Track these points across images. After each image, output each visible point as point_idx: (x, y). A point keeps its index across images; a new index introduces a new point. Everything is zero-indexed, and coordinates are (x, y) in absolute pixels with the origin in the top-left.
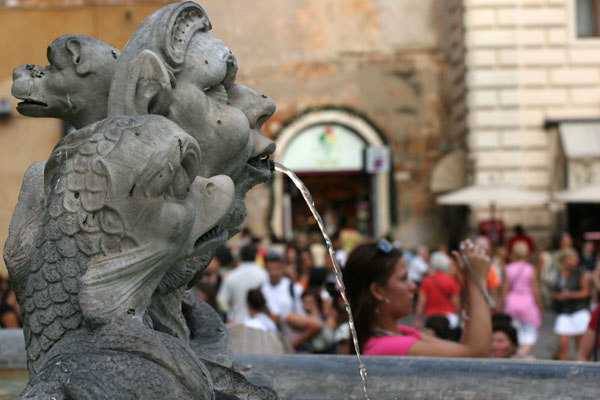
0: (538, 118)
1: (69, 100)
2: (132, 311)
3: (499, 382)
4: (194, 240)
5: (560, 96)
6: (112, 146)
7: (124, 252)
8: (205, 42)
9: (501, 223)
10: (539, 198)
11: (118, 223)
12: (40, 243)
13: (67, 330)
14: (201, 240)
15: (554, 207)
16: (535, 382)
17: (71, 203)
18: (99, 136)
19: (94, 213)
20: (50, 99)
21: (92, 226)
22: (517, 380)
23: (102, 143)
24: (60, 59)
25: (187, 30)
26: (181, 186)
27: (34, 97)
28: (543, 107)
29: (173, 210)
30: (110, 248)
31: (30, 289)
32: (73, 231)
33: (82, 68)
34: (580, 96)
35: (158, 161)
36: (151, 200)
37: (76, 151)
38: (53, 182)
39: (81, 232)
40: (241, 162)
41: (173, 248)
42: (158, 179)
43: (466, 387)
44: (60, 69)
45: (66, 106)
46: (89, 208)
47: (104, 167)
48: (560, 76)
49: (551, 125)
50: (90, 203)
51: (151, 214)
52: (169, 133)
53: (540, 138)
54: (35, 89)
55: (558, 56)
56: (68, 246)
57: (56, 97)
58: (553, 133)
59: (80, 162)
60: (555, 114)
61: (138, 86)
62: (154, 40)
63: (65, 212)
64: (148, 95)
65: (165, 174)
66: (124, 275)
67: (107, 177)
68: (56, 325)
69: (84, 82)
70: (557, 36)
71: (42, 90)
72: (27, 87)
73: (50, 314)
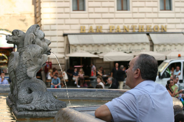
0: (61, 33)
1: (16, 41)
2: (34, 76)
3: (82, 93)
4: (42, 65)
5: (67, 27)
6: (30, 49)
7: (33, 67)
8: (40, 31)
9: (51, 62)
10: (62, 56)
11: (32, 62)
12: (19, 65)
13: (24, 79)
14: (43, 65)
15: (66, 58)
16: (89, 93)
17: (24, 59)
18: (28, 48)
19: (28, 60)
20: (13, 41)
21: (28, 62)
22: (86, 92)
23: (29, 49)
24: (15, 34)
25: (37, 29)
26: (41, 56)
27: (10, 40)
28: (63, 30)
29: (40, 60)
30: (31, 66)
31: (17, 73)
32: (25, 63)
33: (19, 36)
34: (73, 27)
35: (38, 52)
36: (37, 58)
37: (25, 50)
38: (20, 56)
39: (26, 63)
40: (46, 52)
41: (40, 66)
42: (38, 55)
43: (75, 94)
44: (15, 36)
45: (16, 42)
46: (27, 60)
47: (29, 53)
48: (68, 21)
49: (65, 35)
50: (28, 59)
51: (37, 61)
52: (39, 47)
53: (62, 39)
54: (10, 39)
55: (67, 16)
56: (24, 66)
57: (14, 40)
58: (66, 37)
59: (25, 52)
60: (66, 32)
61: (30, 39)
62: (32, 31)
63: (23, 60)
64: (32, 41)
65: (39, 54)
66: (33, 70)
67: (30, 55)
68: (22, 78)
69: (19, 38)
70: (67, 10)
71: (12, 39)
72: (9, 39)
73: (21, 77)
